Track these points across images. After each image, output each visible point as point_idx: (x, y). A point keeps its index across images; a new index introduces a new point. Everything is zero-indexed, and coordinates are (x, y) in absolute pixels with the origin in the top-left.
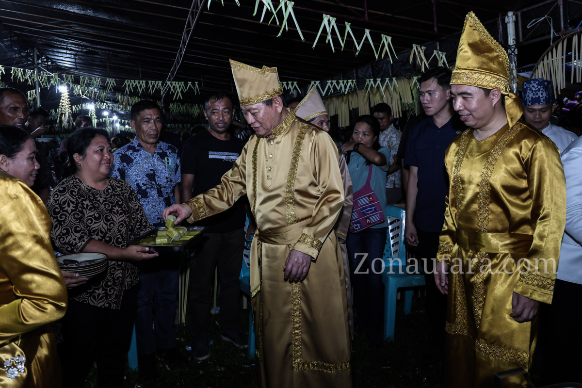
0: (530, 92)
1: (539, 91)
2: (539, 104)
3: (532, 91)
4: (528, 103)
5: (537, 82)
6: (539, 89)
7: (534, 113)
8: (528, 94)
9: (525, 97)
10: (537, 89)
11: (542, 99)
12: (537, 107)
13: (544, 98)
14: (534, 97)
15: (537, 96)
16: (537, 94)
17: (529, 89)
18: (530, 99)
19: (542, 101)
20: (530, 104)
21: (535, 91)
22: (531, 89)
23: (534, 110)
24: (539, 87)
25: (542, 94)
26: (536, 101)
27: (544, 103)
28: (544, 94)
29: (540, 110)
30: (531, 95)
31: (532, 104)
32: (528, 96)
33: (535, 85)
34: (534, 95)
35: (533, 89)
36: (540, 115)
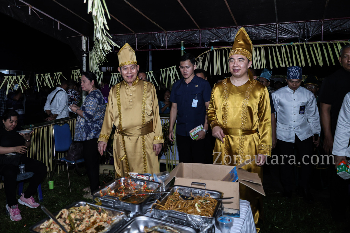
0: (292, 72)
1: (296, 73)
2: (296, 79)
3: (293, 72)
4: (290, 78)
5: (295, 68)
6: (296, 72)
7: (293, 83)
8: (290, 73)
9: (289, 74)
10: (295, 72)
11: (297, 77)
12: (295, 80)
13: (298, 76)
14: (294, 75)
15: (295, 75)
16: (295, 74)
17: (291, 71)
18: (291, 76)
19: (297, 78)
20: (291, 79)
21: (294, 73)
22: (292, 71)
23: (293, 82)
24: (296, 71)
25: (297, 74)
26: (295, 77)
27: (298, 78)
28: (299, 74)
29: (296, 82)
30: (292, 74)
31: (292, 79)
32: (291, 74)
33: (294, 69)
34: (293, 74)
35: (294, 71)
36: (296, 84)
